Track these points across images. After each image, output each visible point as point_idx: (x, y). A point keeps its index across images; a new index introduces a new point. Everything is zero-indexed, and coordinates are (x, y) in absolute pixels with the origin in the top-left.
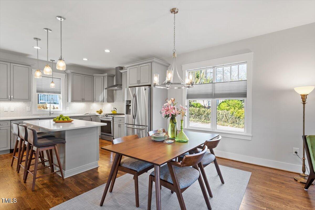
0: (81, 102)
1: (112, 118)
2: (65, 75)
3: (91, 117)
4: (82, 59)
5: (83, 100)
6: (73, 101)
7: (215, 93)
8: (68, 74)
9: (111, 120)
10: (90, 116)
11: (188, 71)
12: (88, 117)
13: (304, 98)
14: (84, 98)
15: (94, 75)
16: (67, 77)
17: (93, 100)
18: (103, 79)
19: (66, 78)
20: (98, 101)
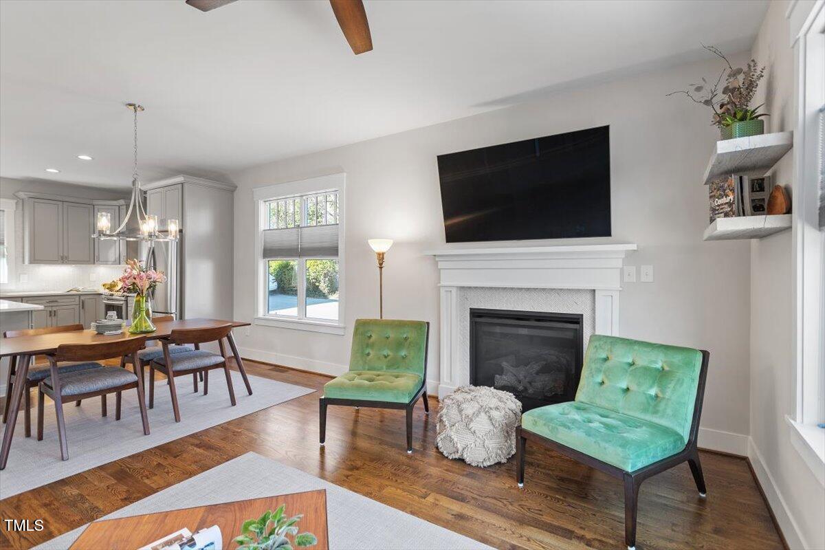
0: (59, 264)
1: (123, 298)
2: (17, 203)
3: (82, 298)
4: (45, 170)
5: (64, 260)
6: (35, 260)
7: (303, 246)
8: (23, 199)
9: (122, 303)
10: (80, 295)
11: (265, 201)
12: (74, 297)
13: (381, 257)
14: (66, 254)
15: (95, 202)
16: (21, 207)
17: (92, 260)
18: (117, 211)
19: (16, 208)
20: (106, 262)
